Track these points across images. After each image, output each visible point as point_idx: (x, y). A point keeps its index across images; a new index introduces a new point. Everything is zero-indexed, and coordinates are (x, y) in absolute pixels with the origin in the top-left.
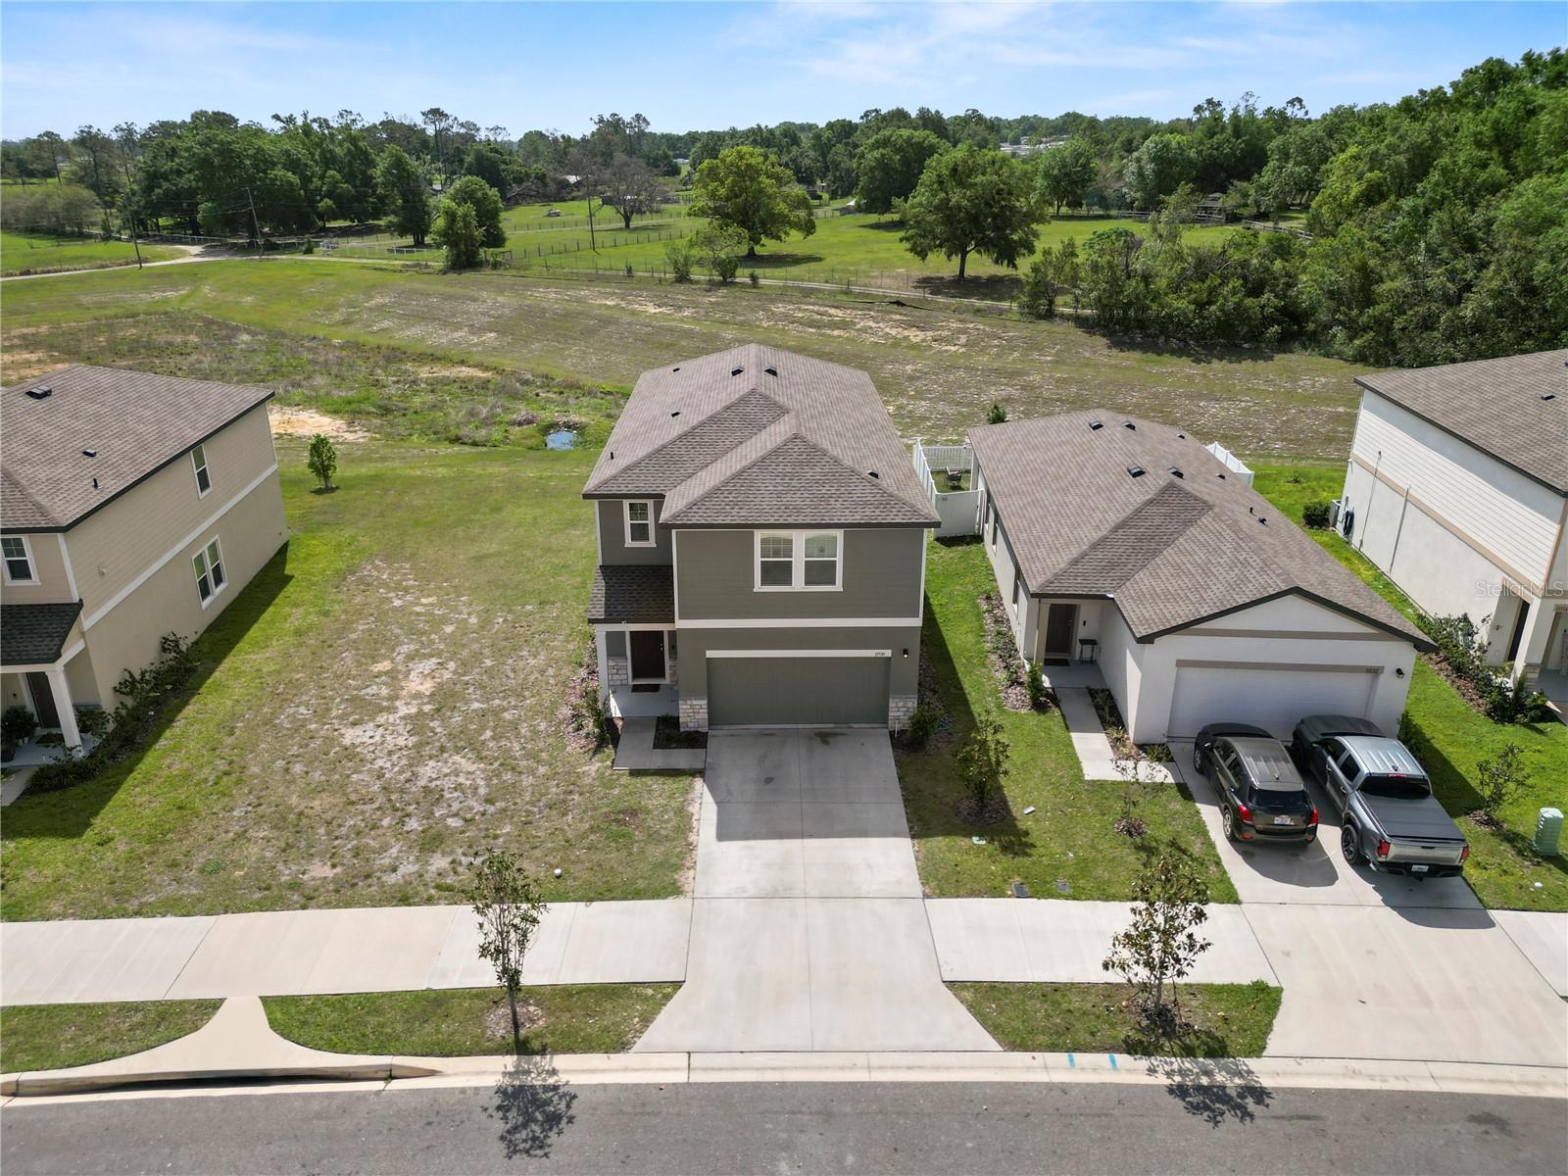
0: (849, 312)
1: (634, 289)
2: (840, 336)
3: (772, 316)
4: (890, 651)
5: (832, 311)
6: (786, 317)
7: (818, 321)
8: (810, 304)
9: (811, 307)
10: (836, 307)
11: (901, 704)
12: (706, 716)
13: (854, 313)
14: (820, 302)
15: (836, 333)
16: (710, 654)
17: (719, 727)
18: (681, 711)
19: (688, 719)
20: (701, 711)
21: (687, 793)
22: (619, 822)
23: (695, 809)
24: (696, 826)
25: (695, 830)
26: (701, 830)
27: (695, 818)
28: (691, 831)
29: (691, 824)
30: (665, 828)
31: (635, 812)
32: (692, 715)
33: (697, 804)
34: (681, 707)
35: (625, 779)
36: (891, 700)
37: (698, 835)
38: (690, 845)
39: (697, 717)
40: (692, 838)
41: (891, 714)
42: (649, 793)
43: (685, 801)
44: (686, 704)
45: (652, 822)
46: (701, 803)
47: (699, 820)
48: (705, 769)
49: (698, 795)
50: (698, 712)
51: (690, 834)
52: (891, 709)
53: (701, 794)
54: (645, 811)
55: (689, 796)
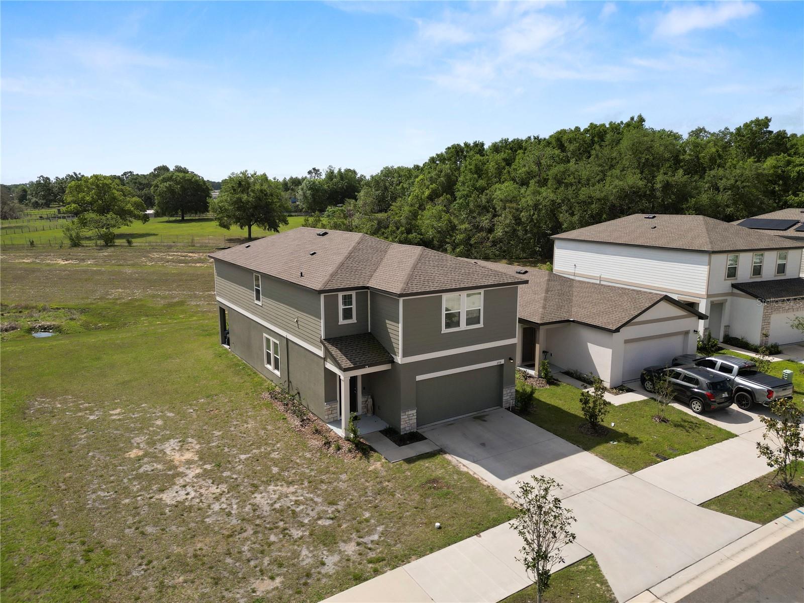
0: (201, 254)
1: (44, 252)
2: (202, 267)
3: (152, 260)
4: (503, 360)
5: (190, 254)
6: (162, 259)
7: (184, 260)
8: (175, 252)
9: (175, 254)
10: (192, 253)
11: (508, 391)
12: (415, 420)
13: (205, 255)
14: (180, 250)
15: (198, 265)
16: (419, 378)
17: (423, 427)
18: (402, 420)
19: (406, 425)
20: (413, 418)
21: (449, 463)
22: (434, 488)
23: (465, 469)
24: (479, 477)
25: (480, 479)
26: (484, 478)
27: (471, 473)
28: (479, 480)
29: (474, 477)
30: (464, 483)
31: (435, 481)
32: (408, 421)
33: (462, 466)
34: (402, 417)
35: (405, 466)
36: (504, 390)
37: (486, 481)
38: (489, 487)
39: (410, 423)
40: (485, 483)
41: (504, 398)
42: (429, 469)
43: (454, 467)
44: (405, 415)
45: (452, 482)
46: (464, 465)
47: (475, 473)
48: (441, 449)
49: (456, 462)
50: (411, 419)
51: (481, 482)
52: (504, 396)
53: (457, 461)
54: (440, 478)
55: (453, 464)
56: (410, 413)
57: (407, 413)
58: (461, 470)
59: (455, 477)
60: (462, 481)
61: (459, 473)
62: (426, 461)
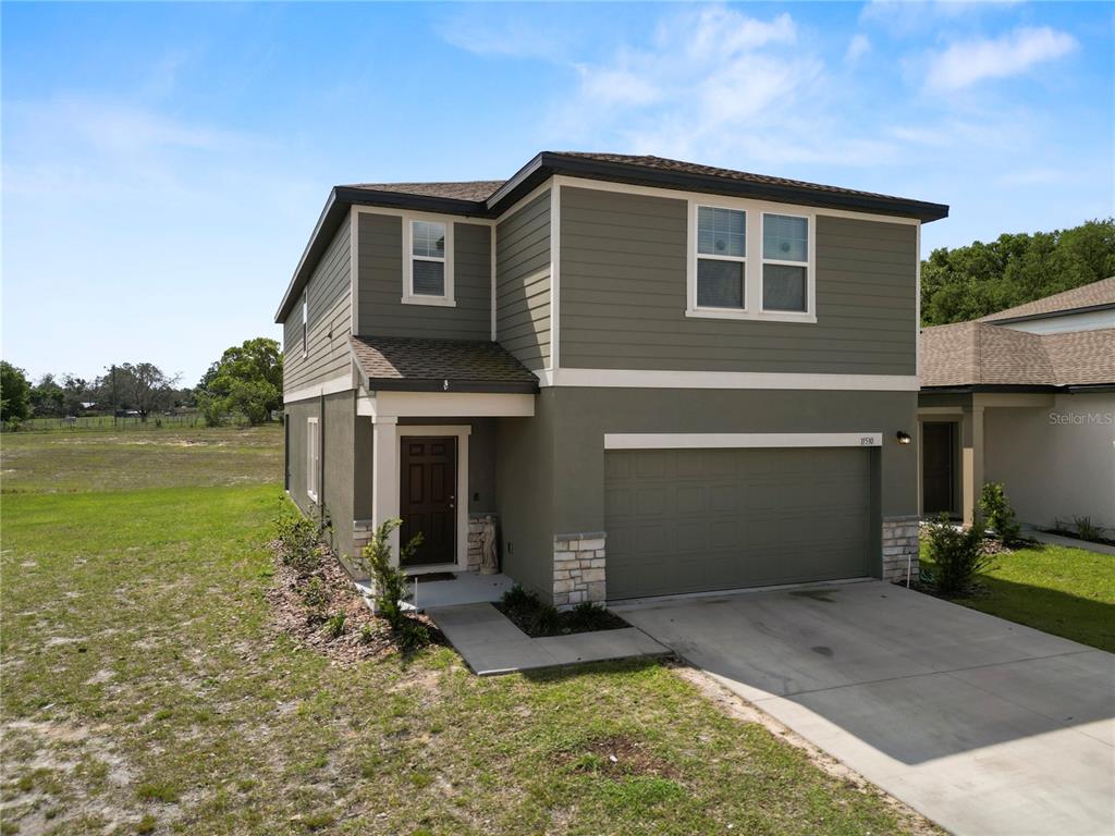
4: (880, 435)
11: (899, 532)
12: (602, 575)
16: (613, 441)
18: (557, 566)
19: (572, 583)
20: (595, 564)
21: (690, 692)
22: (605, 768)
23: (751, 716)
24: (806, 745)
25: (811, 752)
26: (827, 750)
27: (775, 729)
28: (806, 757)
29: (786, 742)
30: (739, 761)
31: (619, 742)
32: (577, 573)
33: (738, 706)
34: (557, 556)
35: (523, 688)
36: (884, 525)
37: (837, 762)
38: (854, 785)
39: (586, 579)
40: (834, 770)
41: (886, 552)
42: (608, 703)
43: (708, 704)
44: (568, 551)
45: (688, 752)
46: (747, 703)
47: (789, 731)
48: (673, 653)
49: (720, 691)
50: (589, 568)
51: (817, 764)
52: (886, 544)
53: (724, 688)
54: (639, 734)
55: (704, 695)
56: (584, 545)
57: (574, 545)
58: (735, 715)
59: (707, 738)
60: (732, 754)
61: (724, 724)
62: (607, 680)
